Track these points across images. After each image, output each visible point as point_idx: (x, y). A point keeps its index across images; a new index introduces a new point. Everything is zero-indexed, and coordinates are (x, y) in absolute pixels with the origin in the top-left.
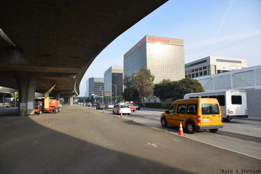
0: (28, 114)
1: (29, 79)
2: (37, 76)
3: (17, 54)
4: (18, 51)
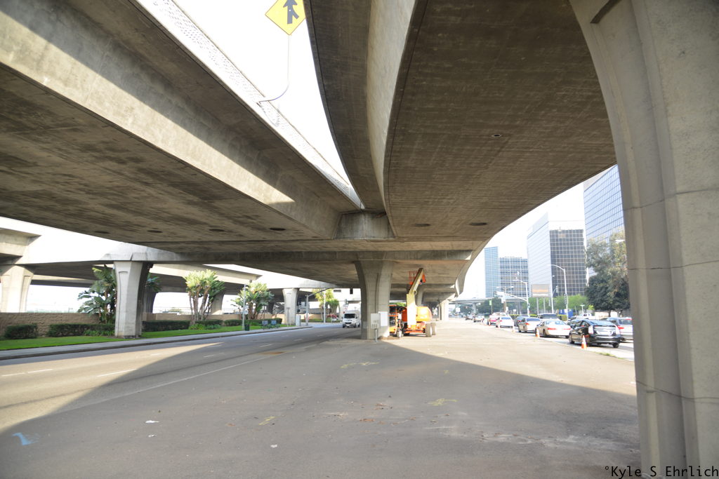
0: (379, 336)
1: (379, 265)
2: (395, 258)
3: (366, 221)
4: (367, 216)
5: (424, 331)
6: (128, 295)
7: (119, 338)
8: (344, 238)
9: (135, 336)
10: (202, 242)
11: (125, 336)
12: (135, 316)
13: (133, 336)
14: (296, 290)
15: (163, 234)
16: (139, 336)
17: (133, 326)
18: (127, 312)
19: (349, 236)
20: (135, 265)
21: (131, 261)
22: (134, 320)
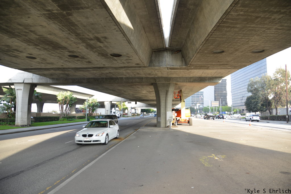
0: (167, 126)
1: (168, 86)
2: (177, 82)
3: (168, 56)
4: (168, 53)
5: (189, 122)
6: (22, 102)
7: (18, 126)
8: (154, 66)
9: (27, 125)
10: (64, 68)
11: (21, 125)
12: (27, 114)
13: (25, 125)
14: (110, 102)
15: (38, 60)
16: (29, 125)
17: (26, 120)
18: (21, 112)
19: (157, 65)
20: (26, 85)
21: (23, 83)
22: (26, 117)
